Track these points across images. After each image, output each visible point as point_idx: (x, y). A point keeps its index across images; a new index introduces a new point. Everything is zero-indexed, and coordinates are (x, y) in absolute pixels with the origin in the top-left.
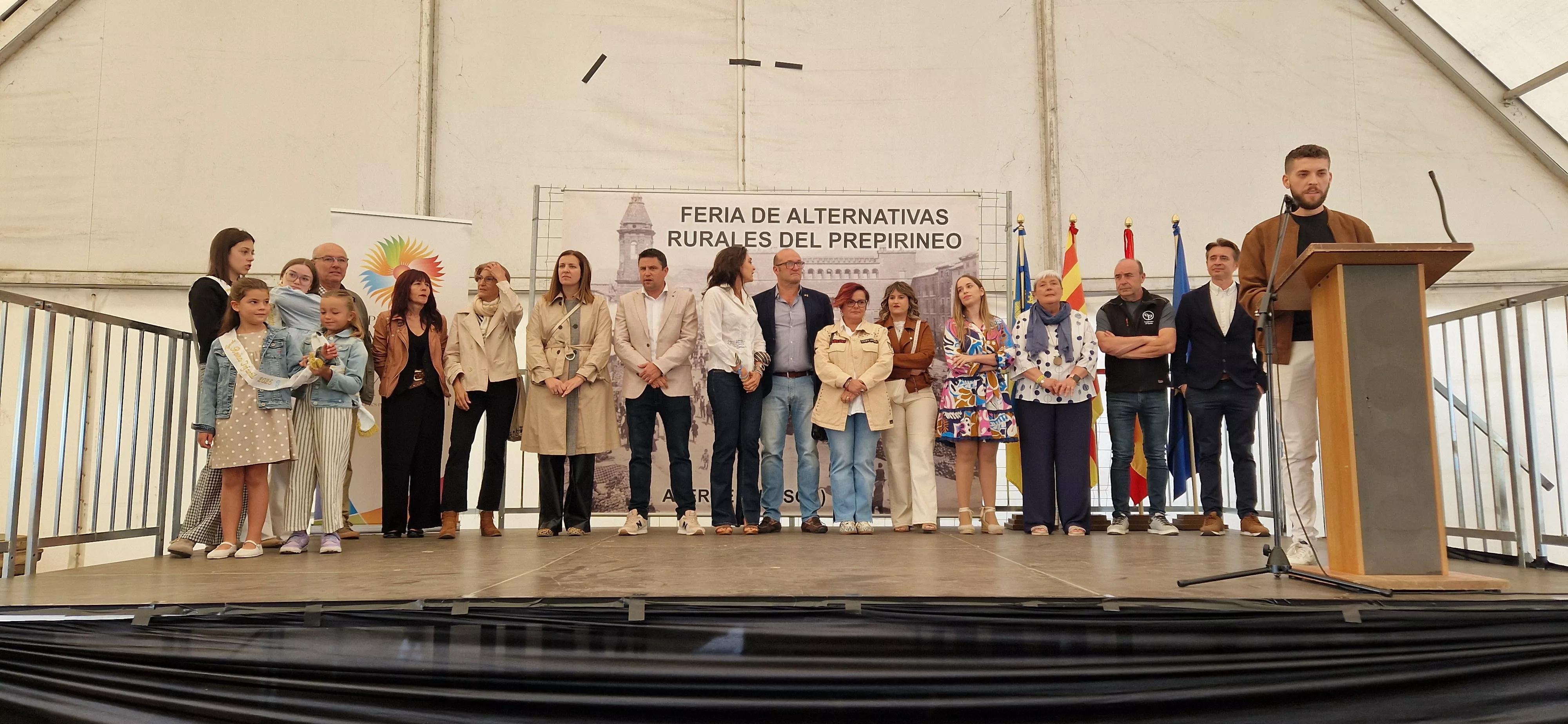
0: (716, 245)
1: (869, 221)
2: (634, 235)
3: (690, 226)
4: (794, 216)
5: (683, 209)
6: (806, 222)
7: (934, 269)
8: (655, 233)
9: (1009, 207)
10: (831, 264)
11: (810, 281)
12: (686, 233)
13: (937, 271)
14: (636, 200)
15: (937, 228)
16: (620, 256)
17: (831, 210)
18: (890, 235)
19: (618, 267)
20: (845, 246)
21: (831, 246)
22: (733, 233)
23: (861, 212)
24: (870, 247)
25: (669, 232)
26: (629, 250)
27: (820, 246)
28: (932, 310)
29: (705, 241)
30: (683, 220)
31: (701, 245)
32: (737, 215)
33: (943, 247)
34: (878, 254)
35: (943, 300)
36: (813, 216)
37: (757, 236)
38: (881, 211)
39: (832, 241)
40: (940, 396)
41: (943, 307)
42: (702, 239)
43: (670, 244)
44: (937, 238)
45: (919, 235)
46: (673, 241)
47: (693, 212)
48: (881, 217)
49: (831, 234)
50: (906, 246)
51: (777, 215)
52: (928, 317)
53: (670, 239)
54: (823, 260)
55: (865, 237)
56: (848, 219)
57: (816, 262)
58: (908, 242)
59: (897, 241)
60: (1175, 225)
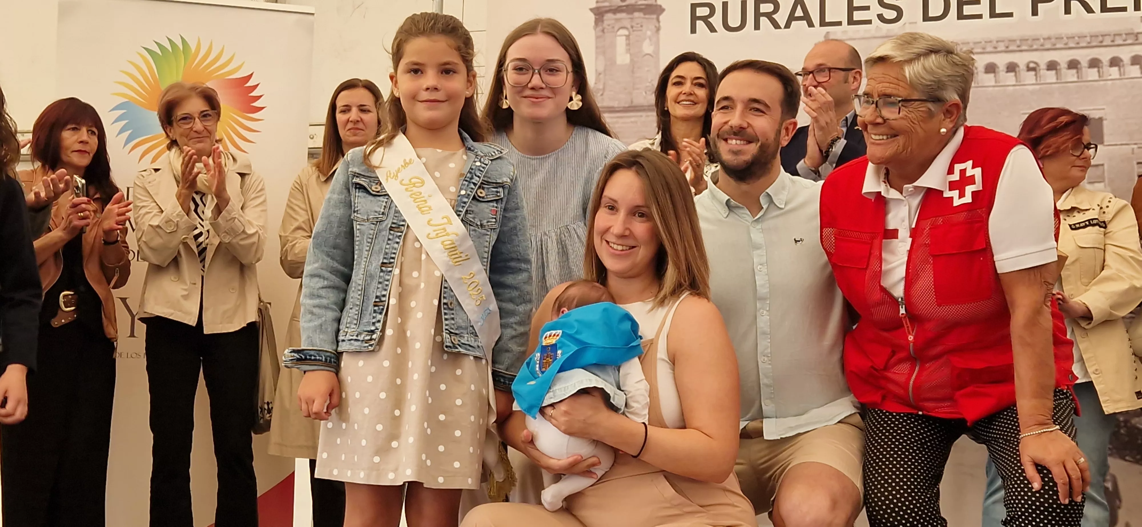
0: (788, 26)
2: (623, 15)
8: (663, 10)
10: (1036, 50)
11: (991, 89)
12: (725, 5)
16: (596, 58)
20: (1068, 11)
22: (822, 1)
25: (692, 5)
26: (613, 45)
27: (1010, 15)
29: (764, 20)
31: (757, 27)
37: (873, 2)
42: (758, 15)
43: (693, 30)
46: (700, 24)
53: (694, 18)
54: (1018, 42)
57: (1003, 48)
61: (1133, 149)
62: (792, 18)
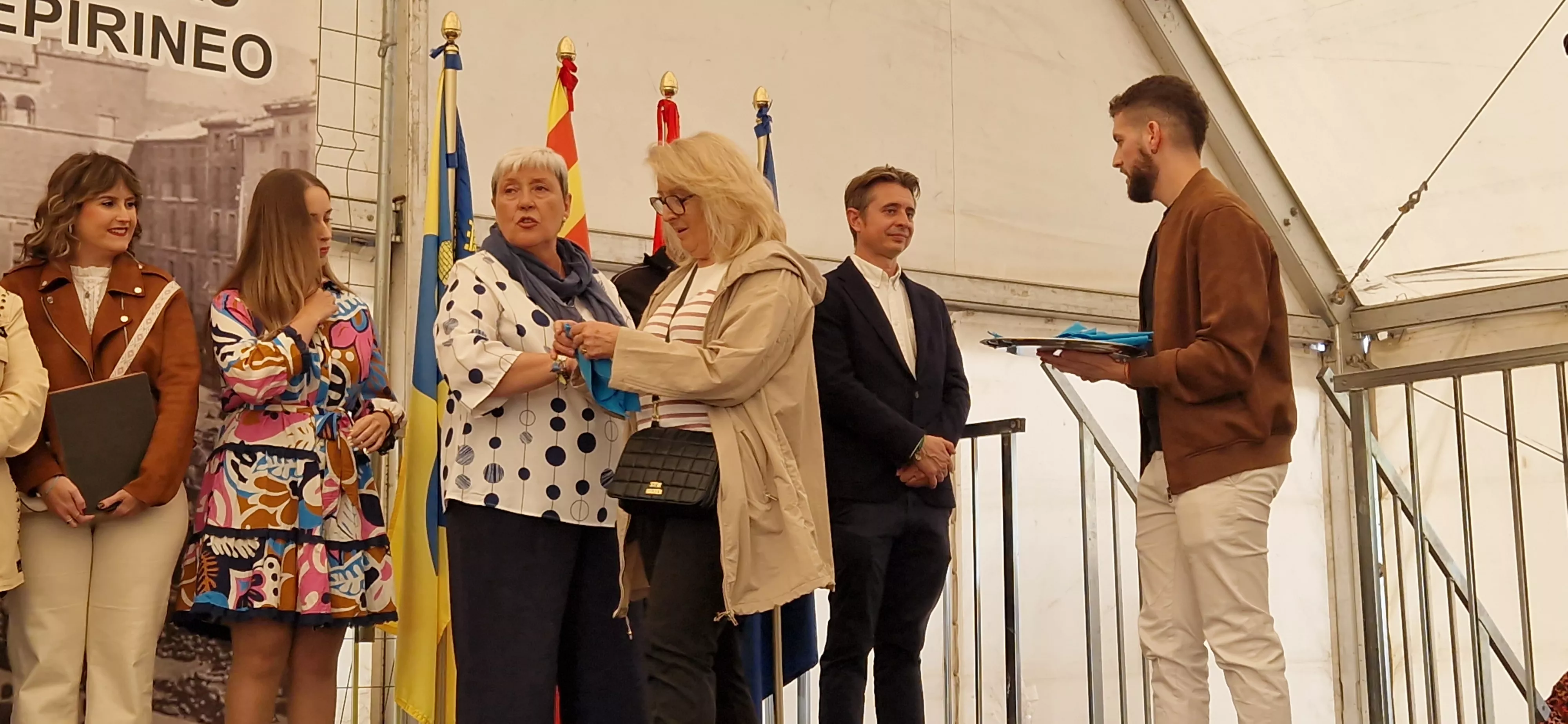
7: (197, 124)
13: (205, 132)
15: (209, 13)
18: (74, 6)
24: (12, 30)
28: (185, 240)
33: (222, 68)
34: (37, 54)
35: (217, 214)
40: (197, 487)
41: (216, 235)
44: (207, 38)
45: (158, 24)
50: (121, 48)
52: (174, 258)
58: (127, 35)
59: (93, 26)
60: (763, 109)
61: (11, 224)
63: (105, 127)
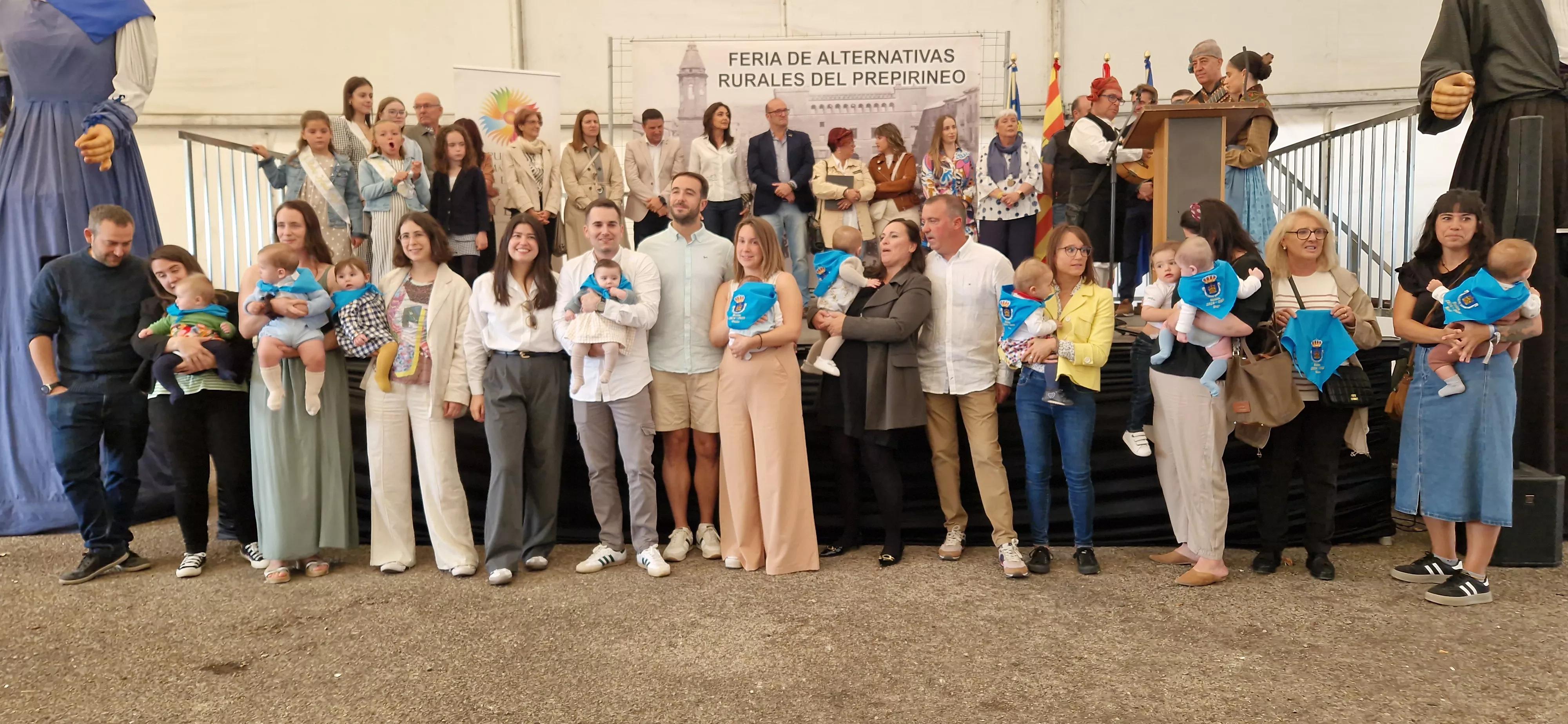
0: (758, 85)
1: (887, 61)
2: (690, 78)
3: (737, 69)
4: (823, 58)
5: (731, 54)
6: (833, 63)
7: (942, 101)
8: (708, 76)
9: (1008, 45)
10: (855, 99)
12: (733, 75)
13: (945, 103)
14: (692, 48)
15: (945, 66)
17: (854, 52)
18: (905, 73)
19: (677, 105)
20: (867, 83)
21: (855, 83)
22: (773, 75)
23: (880, 53)
24: (887, 84)
25: (720, 74)
26: (687, 91)
29: (749, 83)
30: (731, 64)
31: (746, 84)
32: (776, 59)
33: (950, 82)
34: (895, 89)
36: (839, 58)
37: (792, 77)
38: (897, 52)
39: (855, 79)
42: (747, 80)
43: (720, 85)
44: (944, 74)
45: (929, 73)
46: (723, 83)
47: (738, 57)
48: (897, 57)
49: (855, 73)
50: (918, 82)
51: (809, 58)
53: (721, 81)
54: (848, 95)
55: (883, 75)
56: (869, 60)
57: (842, 98)
58: (920, 79)
59: (910, 78)
60: (1147, 60)
62: (760, 82)
63: (914, 107)
